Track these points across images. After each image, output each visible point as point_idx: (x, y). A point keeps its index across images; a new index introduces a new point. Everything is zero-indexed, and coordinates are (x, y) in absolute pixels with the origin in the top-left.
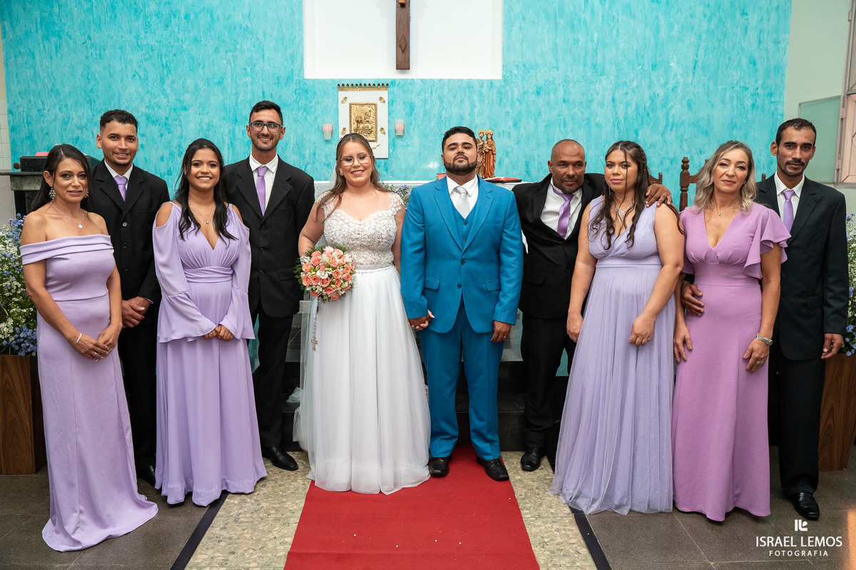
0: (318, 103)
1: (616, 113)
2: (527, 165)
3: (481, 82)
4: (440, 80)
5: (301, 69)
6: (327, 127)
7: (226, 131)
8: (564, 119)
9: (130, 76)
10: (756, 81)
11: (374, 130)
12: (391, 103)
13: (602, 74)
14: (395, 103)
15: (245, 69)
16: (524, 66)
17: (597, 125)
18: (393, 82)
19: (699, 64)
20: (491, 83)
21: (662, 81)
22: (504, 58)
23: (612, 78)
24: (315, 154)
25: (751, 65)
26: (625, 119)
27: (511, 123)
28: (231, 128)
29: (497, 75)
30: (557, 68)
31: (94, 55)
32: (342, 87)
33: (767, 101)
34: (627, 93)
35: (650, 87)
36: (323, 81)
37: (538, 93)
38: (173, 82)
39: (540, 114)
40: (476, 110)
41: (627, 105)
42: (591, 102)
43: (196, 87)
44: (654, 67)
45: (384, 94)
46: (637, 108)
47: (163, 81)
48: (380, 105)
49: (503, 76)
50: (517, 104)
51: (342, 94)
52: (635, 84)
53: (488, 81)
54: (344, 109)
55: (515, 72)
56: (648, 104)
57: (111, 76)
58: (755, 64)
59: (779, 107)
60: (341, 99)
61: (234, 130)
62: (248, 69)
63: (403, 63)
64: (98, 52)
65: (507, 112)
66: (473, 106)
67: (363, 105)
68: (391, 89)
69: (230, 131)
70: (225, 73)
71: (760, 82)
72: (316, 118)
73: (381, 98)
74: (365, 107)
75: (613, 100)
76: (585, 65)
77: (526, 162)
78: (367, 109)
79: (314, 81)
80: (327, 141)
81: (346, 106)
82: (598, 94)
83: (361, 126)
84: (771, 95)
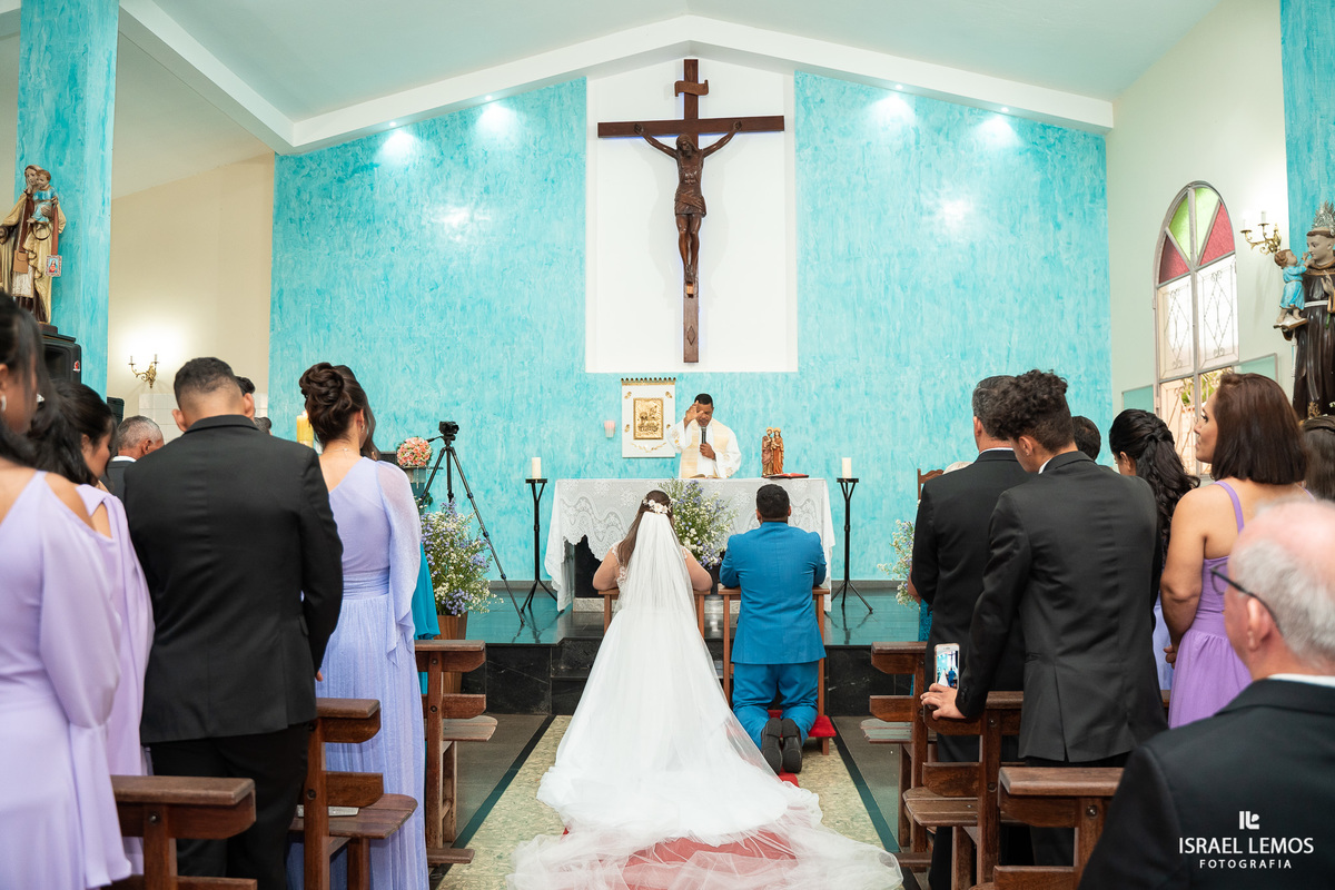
0: (600, 399)
1: (924, 406)
2: (828, 465)
3: (775, 376)
4: (731, 374)
5: (582, 363)
6: (610, 424)
7: (501, 427)
8: (867, 413)
9: (400, 369)
10: (1078, 368)
11: (660, 427)
12: (678, 399)
13: (907, 364)
14: (682, 399)
15: (523, 363)
16: (822, 357)
17: (904, 419)
18: (681, 375)
19: (1014, 351)
20: (786, 376)
21: (973, 370)
22: (799, 350)
23: (918, 368)
24: (595, 452)
25: (1071, 352)
26: (935, 411)
27: (808, 419)
28: (505, 424)
29: (793, 367)
30: (858, 359)
31: (364, 348)
32: (626, 381)
33: (1092, 390)
34: (935, 384)
35: (960, 377)
36: (606, 376)
37: (837, 386)
38: (445, 376)
39: (840, 408)
40: (770, 405)
41: (936, 397)
42: (896, 394)
43: (470, 382)
44: (963, 356)
45: (670, 388)
46: (947, 400)
47: (434, 375)
48: (666, 399)
49: (800, 368)
50: (815, 397)
51: (626, 389)
52: (943, 374)
53: (782, 373)
54: (627, 405)
55: (812, 364)
56: (959, 395)
57: (380, 369)
58: (1075, 350)
59: (1106, 395)
60: (624, 393)
61: (509, 426)
62: (526, 363)
63: (691, 357)
64: (368, 344)
65: (805, 407)
66: (767, 401)
67: (648, 400)
68: (678, 383)
69: (504, 428)
70: (501, 367)
71: (1082, 369)
72: (597, 414)
73: (668, 393)
74: (651, 402)
75: (920, 392)
76: (887, 356)
77: (827, 461)
78: (652, 404)
79: (596, 375)
80: (609, 439)
81: (630, 402)
82: (903, 386)
83: (646, 423)
84: (1096, 382)
